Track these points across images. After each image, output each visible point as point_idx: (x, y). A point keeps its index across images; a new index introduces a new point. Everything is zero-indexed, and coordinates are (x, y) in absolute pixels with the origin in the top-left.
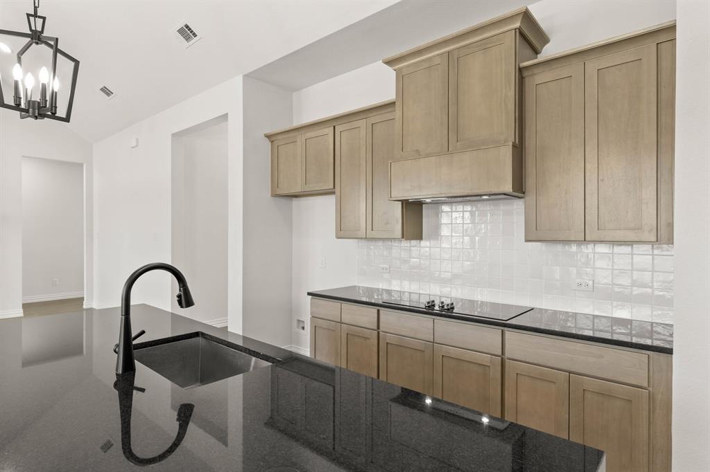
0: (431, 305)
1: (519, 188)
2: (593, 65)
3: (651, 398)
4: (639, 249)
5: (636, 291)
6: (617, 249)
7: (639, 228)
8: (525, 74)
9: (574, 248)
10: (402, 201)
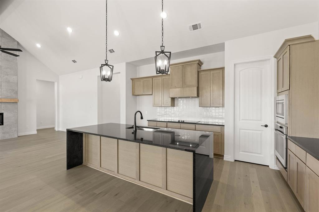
0: (179, 121)
1: (198, 96)
2: (212, 72)
3: (221, 134)
4: (220, 108)
5: (220, 117)
6: (216, 108)
7: (220, 104)
8: (199, 72)
9: (208, 108)
10: (171, 98)
